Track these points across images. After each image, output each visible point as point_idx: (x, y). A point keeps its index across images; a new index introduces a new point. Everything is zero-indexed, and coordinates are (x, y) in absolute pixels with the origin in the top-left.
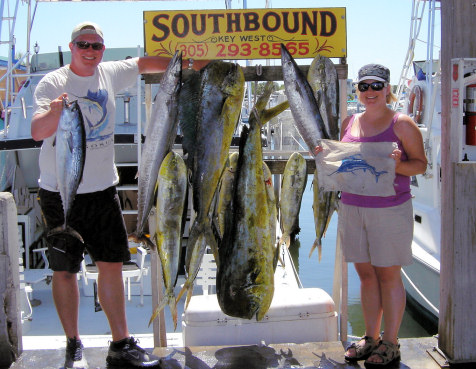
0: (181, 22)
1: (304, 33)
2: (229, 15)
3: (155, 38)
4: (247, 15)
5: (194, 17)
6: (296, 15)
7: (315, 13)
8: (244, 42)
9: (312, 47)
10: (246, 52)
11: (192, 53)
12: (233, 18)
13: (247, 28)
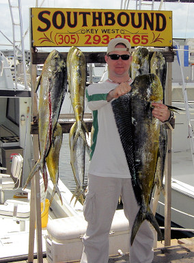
0: (59, 17)
1: (145, 28)
2: (94, 13)
3: (40, 29)
4: (106, 14)
5: (69, 14)
6: (140, 15)
7: (152, 14)
8: (104, 34)
9: (150, 39)
10: (106, 41)
11: (67, 41)
12: (97, 15)
13: (107, 24)
